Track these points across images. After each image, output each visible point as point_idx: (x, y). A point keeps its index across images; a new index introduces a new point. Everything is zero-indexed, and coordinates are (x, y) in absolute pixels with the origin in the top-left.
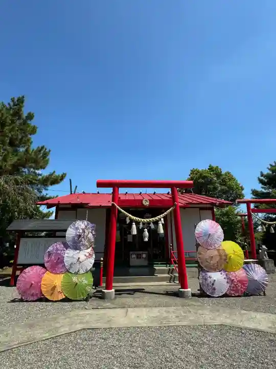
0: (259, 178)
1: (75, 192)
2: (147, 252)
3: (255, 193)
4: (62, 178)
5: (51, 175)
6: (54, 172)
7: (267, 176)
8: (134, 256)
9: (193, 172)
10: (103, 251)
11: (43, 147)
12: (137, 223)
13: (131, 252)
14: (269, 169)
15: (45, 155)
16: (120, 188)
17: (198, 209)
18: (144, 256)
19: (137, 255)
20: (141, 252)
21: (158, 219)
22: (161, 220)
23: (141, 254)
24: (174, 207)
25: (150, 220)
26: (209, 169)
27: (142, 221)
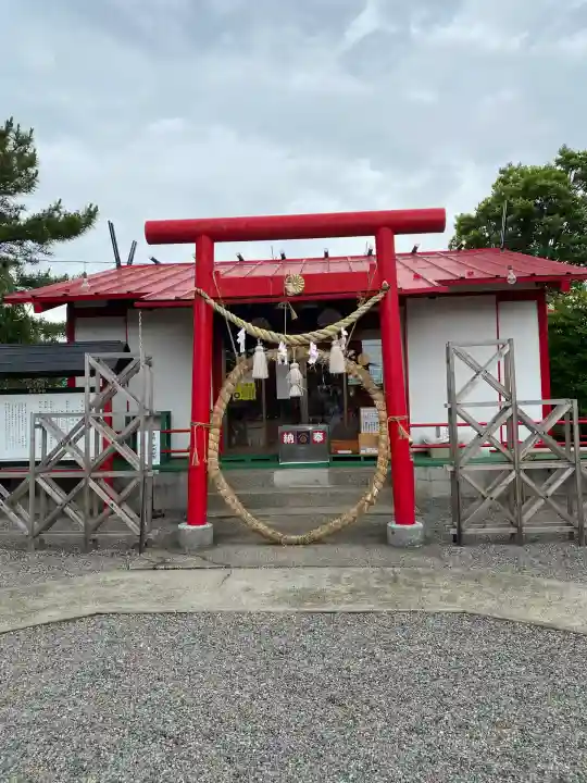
1: (131, 259)
4: (91, 215)
6: (60, 203)
8: (289, 438)
9: (507, 175)
16: (216, 244)
17: (494, 297)
18: (318, 437)
19: (298, 435)
20: (310, 428)
21: (331, 333)
22: (340, 334)
23: (308, 432)
24: (381, 295)
25: (307, 335)
26: (559, 162)
27: (284, 340)
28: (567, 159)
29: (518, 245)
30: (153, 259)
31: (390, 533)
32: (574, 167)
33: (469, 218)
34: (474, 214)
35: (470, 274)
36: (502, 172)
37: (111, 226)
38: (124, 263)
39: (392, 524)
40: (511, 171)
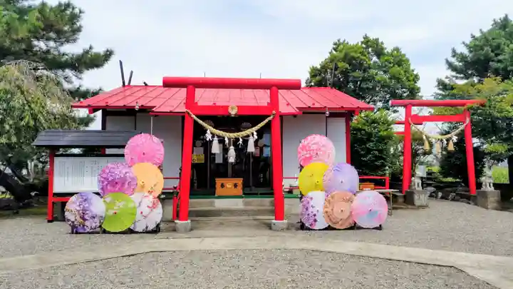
0: (447, 61)
3: (442, 85)
4: (108, 55)
5: (86, 52)
6: (91, 48)
7: (462, 58)
9: (337, 46)
10: (178, 176)
11: (68, 5)
14: (467, 45)
15: (74, 18)
21: (249, 133)
22: (253, 134)
24: (271, 117)
25: (238, 134)
26: (363, 42)
27: (227, 136)
28: (367, 41)
29: (339, 86)
30: (144, 83)
31: (272, 225)
32: (370, 46)
33: (317, 70)
34: (319, 67)
35: (314, 104)
36: (335, 44)
37: (121, 63)
38: (126, 84)
39: (274, 221)
40: (340, 44)
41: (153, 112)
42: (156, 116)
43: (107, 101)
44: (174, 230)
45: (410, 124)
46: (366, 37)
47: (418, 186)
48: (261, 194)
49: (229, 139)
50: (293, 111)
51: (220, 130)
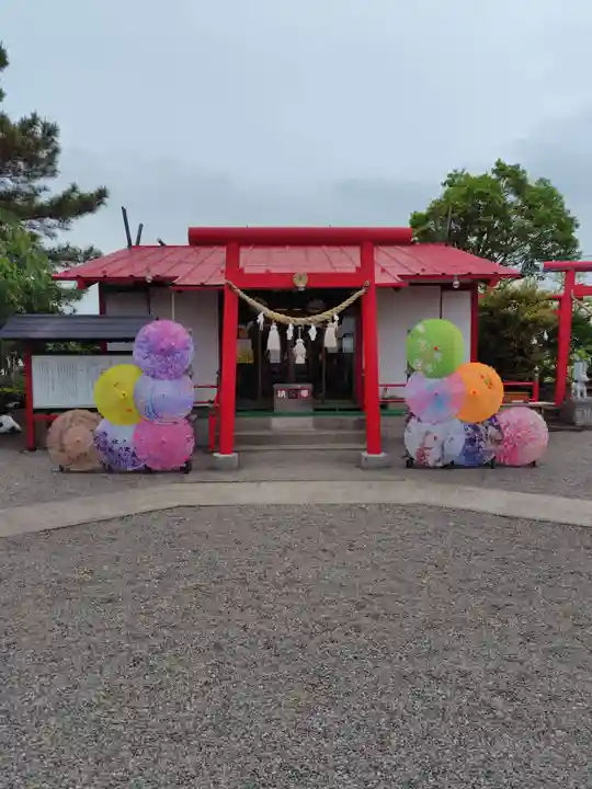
2: (310, 386)
6: (75, 188)
8: (282, 394)
9: (453, 179)
10: (215, 383)
12: (282, 328)
13: (275, 386)
17: (439, 288)
18: (305, 393)
19: (289, 391)
20: (299, 386)
21: (327, 317)
22: (333, 319)
23: (297, 390)
24: (363, 291)
25: (310, 319)
26: (494, 171)
27: (292, 322)
28: (501, 169)
29: (458, 240)
30: (160, 242)
31: (363, 460)
32: (504, 176)
33: (421, 215)
34: (425, 212)
35: (423, 270)
36: (450, 175)
37: (124, 211)
38: (134, 244)
39: (365, 454)
40: (457, 175)
41: (174, 285)
42: (179, 291)
43: (105, 269)
44: (214, 468)
45: (572, 300)
46: (498, 164)
47: (582, 394)
48: (340, 410)
49: (296, 328)
50: (394, 282)
51: (280, 313)
